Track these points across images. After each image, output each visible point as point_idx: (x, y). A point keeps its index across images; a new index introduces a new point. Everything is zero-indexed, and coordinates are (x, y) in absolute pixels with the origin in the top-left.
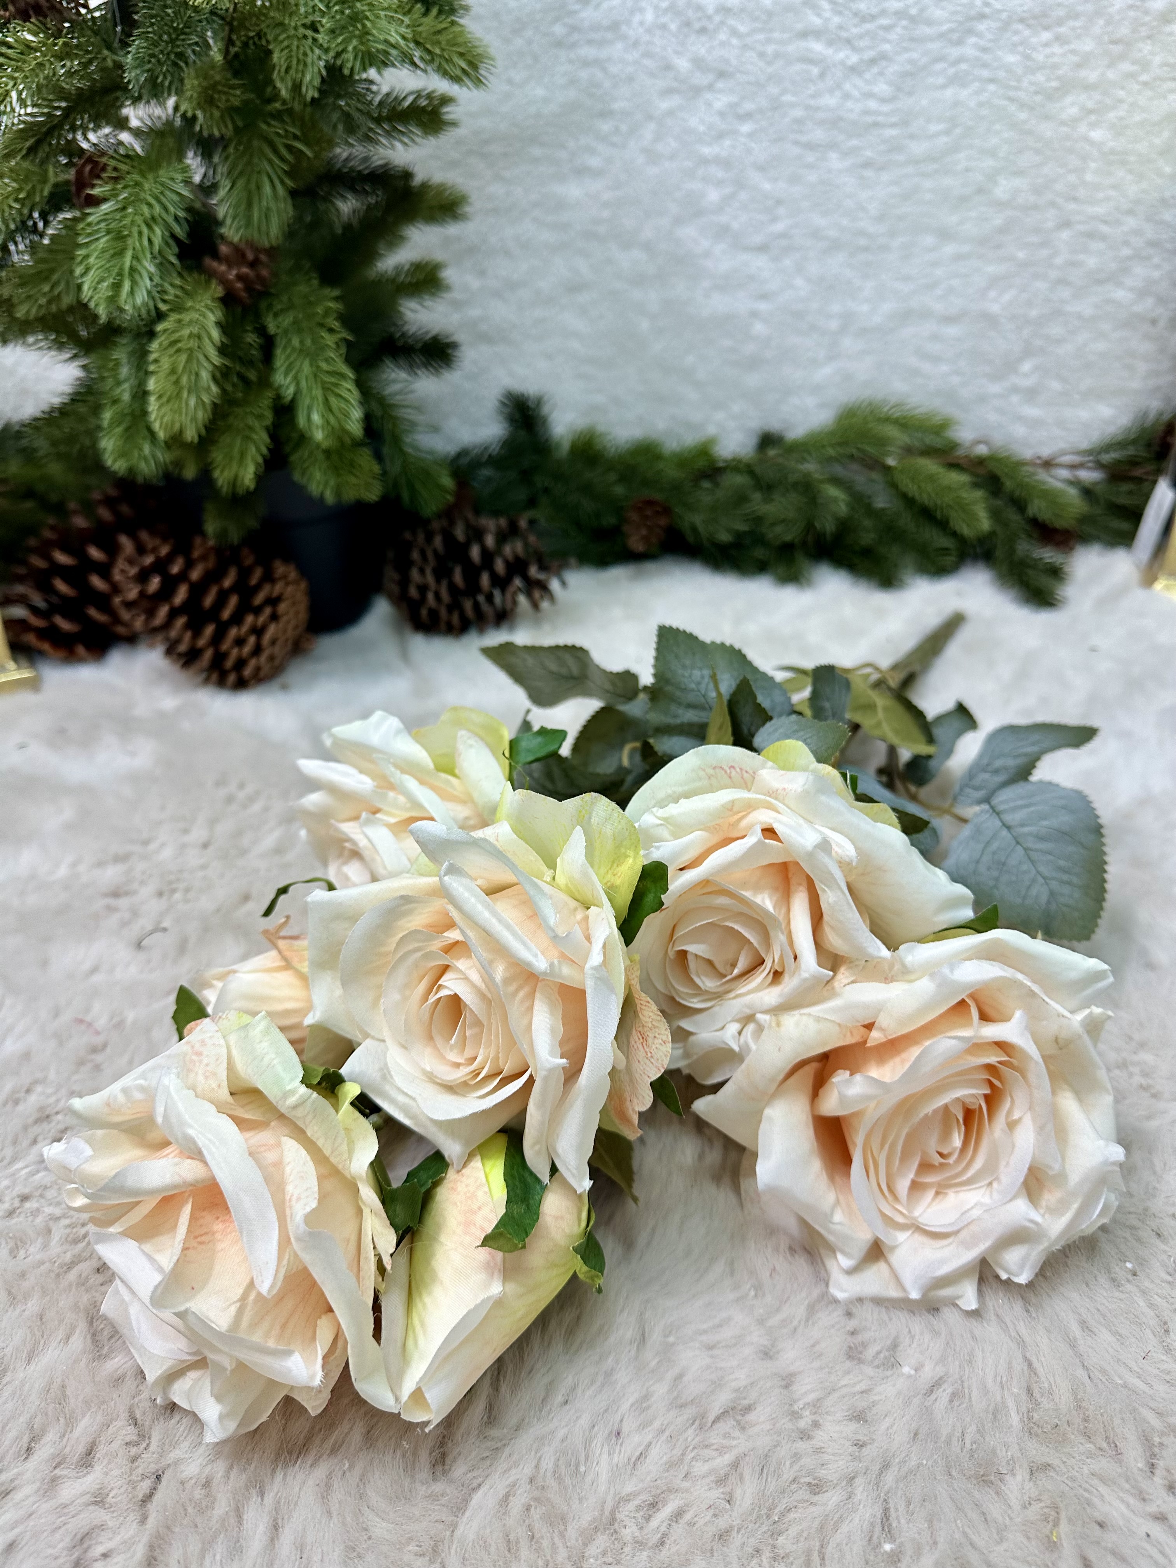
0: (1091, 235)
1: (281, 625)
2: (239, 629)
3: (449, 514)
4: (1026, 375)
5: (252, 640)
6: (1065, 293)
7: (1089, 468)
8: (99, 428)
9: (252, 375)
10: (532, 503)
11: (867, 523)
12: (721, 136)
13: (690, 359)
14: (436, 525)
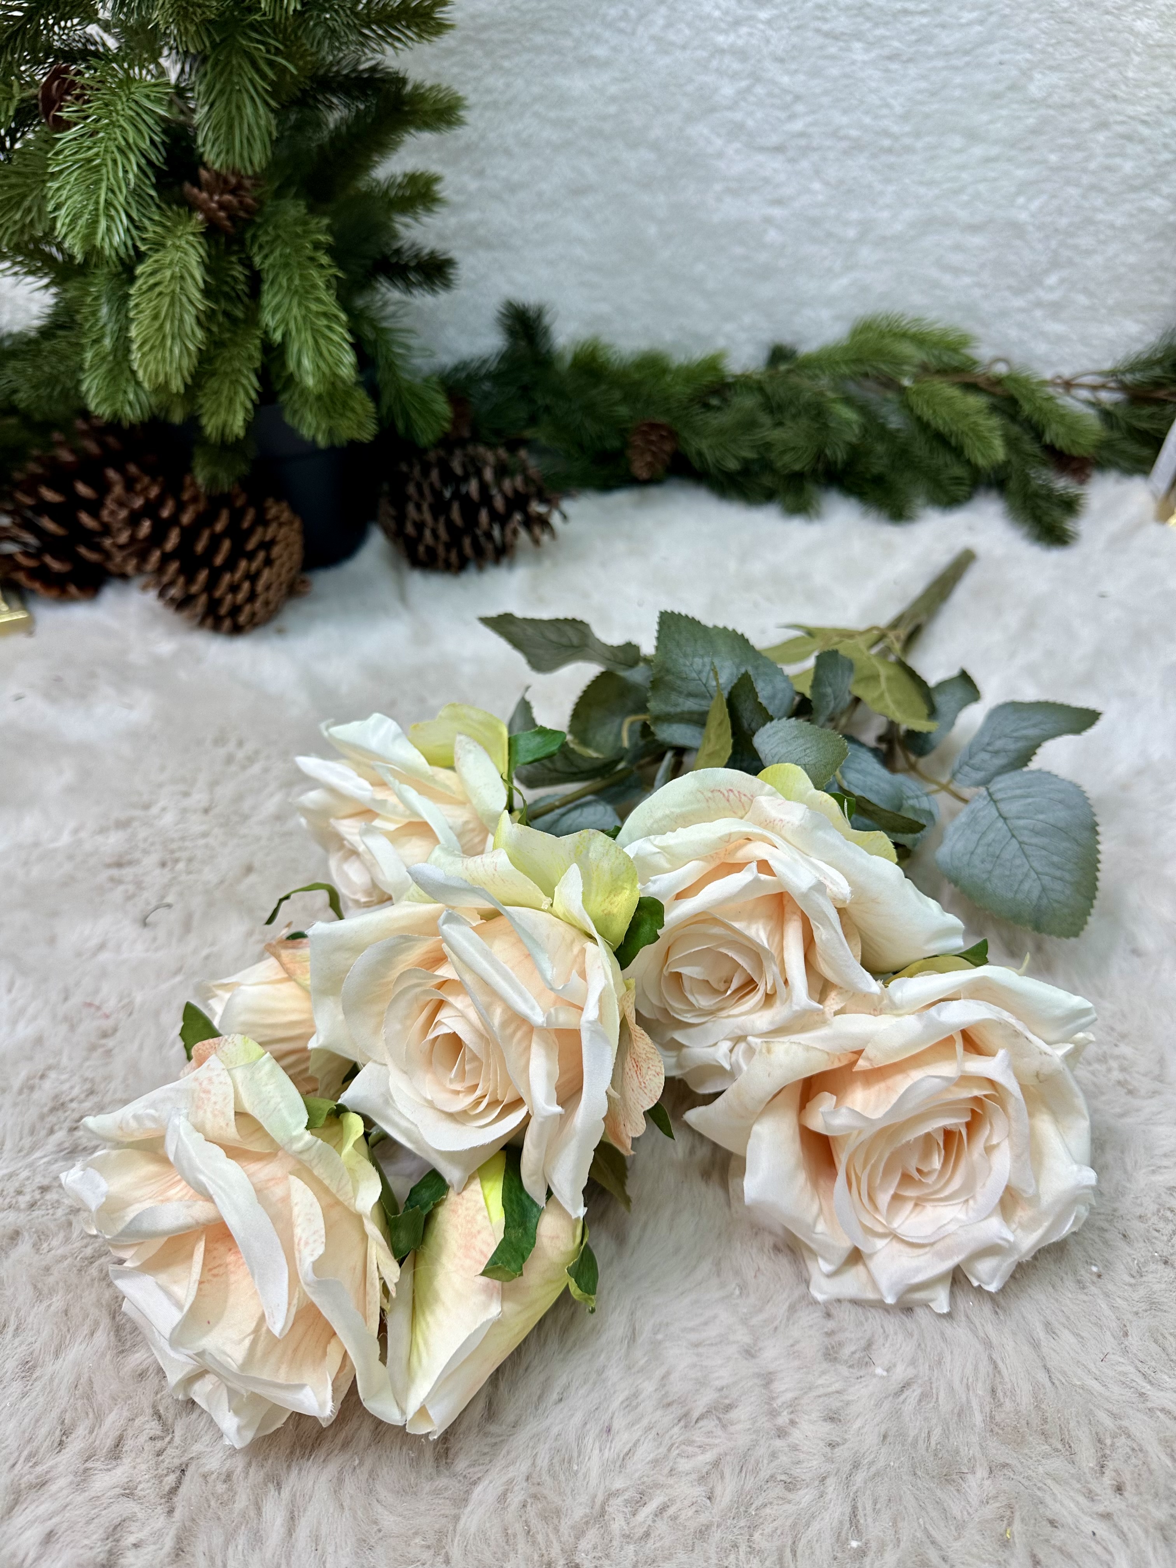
0: (1129, 138)
1: (275, 569)
2: (233, 576)
3: (448, 443)
4: (1051, 289)
5: (246, 586)
6: (1099, 202)
7: (1111, 389)
8: (81, 369)
9: (239, 313)
10: (533, 420)
11: (880, 448)
12: (737, 23)
13: (700, 268)
14: (432, 456)
